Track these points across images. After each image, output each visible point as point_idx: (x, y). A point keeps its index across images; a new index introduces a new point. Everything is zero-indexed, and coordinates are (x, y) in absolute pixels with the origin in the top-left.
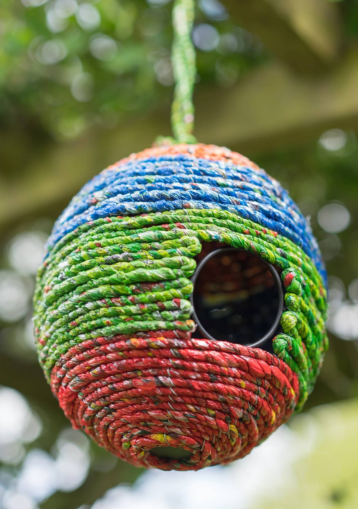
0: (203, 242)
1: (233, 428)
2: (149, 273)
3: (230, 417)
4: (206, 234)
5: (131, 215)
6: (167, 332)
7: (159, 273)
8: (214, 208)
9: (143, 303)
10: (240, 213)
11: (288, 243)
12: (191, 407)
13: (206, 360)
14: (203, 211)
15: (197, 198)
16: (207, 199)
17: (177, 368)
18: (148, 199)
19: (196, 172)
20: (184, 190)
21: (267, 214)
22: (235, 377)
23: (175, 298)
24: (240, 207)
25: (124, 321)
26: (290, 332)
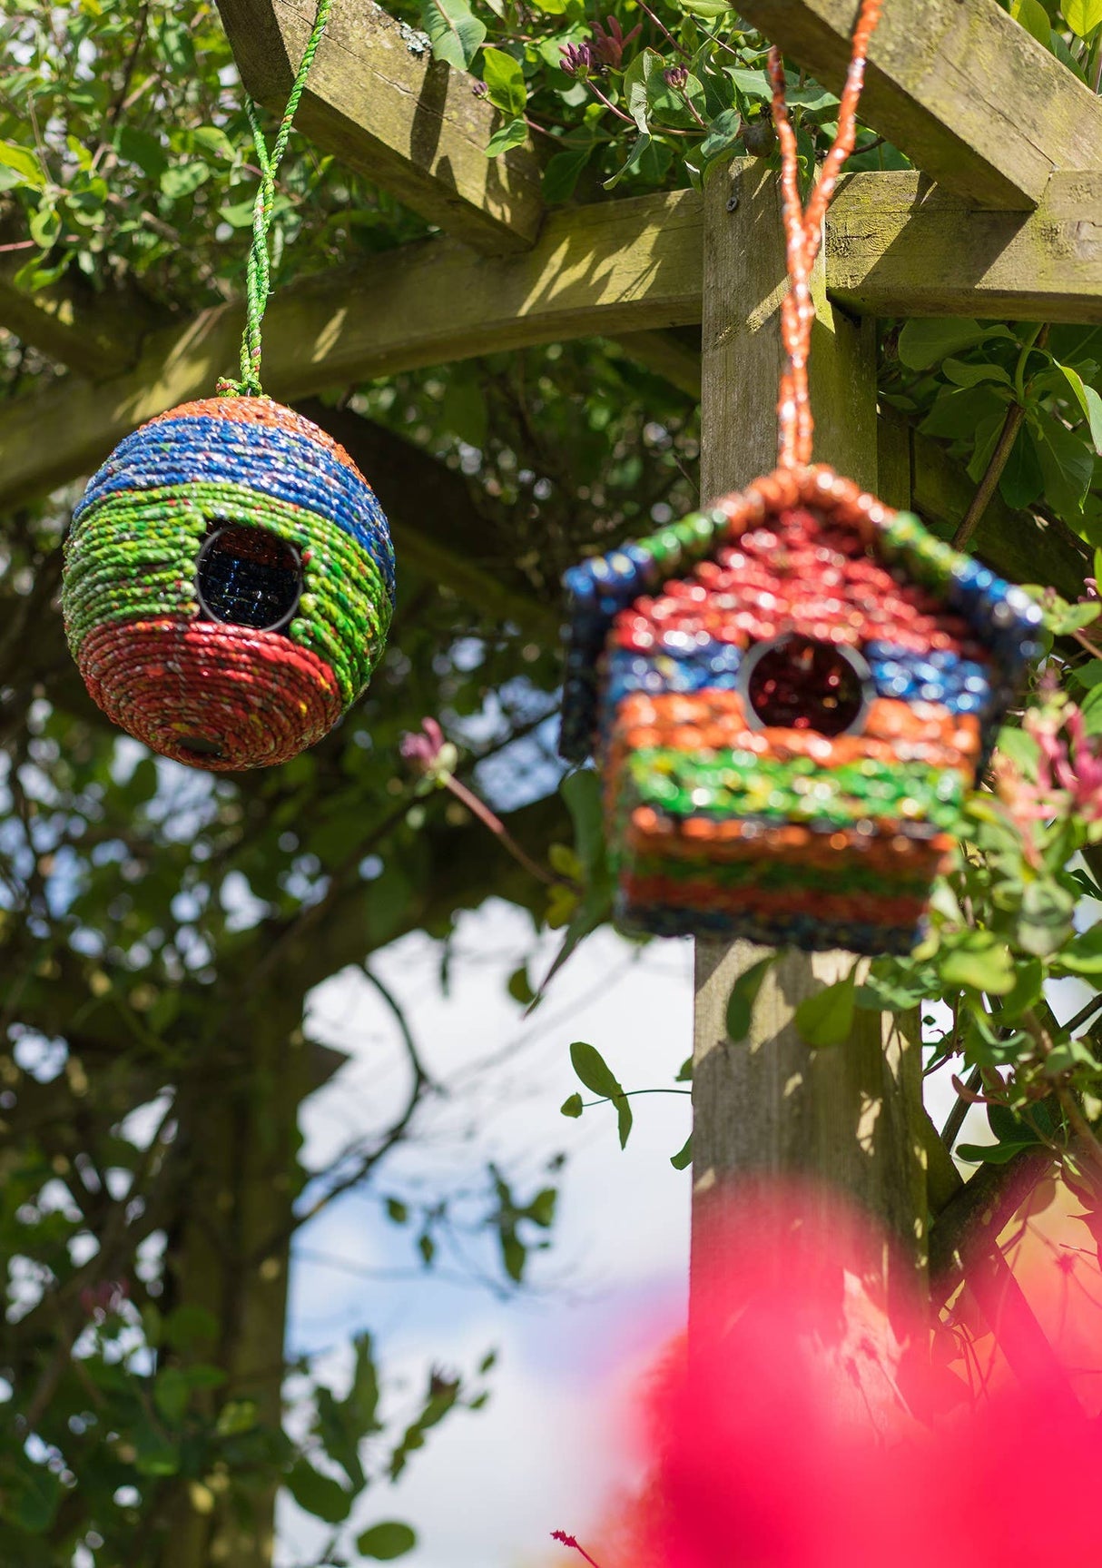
0: (207, 519)
1: (254, 718)
2: (151, 554)
3: (248, 707)
4: (210, 512)
5: (142, 489)
6: (171, 616)
7: (161, 555)
8: (223, 482)
9: (147, 586)
10: (253, 487)
11: (312, 517)
12: (203, 695)
13: (211, 645)
14: (212, 486)
15: (208, 470)
16: (219, 471)
17: (183, 654)
18: (159, 472)
19: (214, 440)
20: (195, 460)
21: (287, 486)
22: (246, 664)
23: (177, 579)
24: (255, 482)
25: (131, 604)
26: (309, 617)
